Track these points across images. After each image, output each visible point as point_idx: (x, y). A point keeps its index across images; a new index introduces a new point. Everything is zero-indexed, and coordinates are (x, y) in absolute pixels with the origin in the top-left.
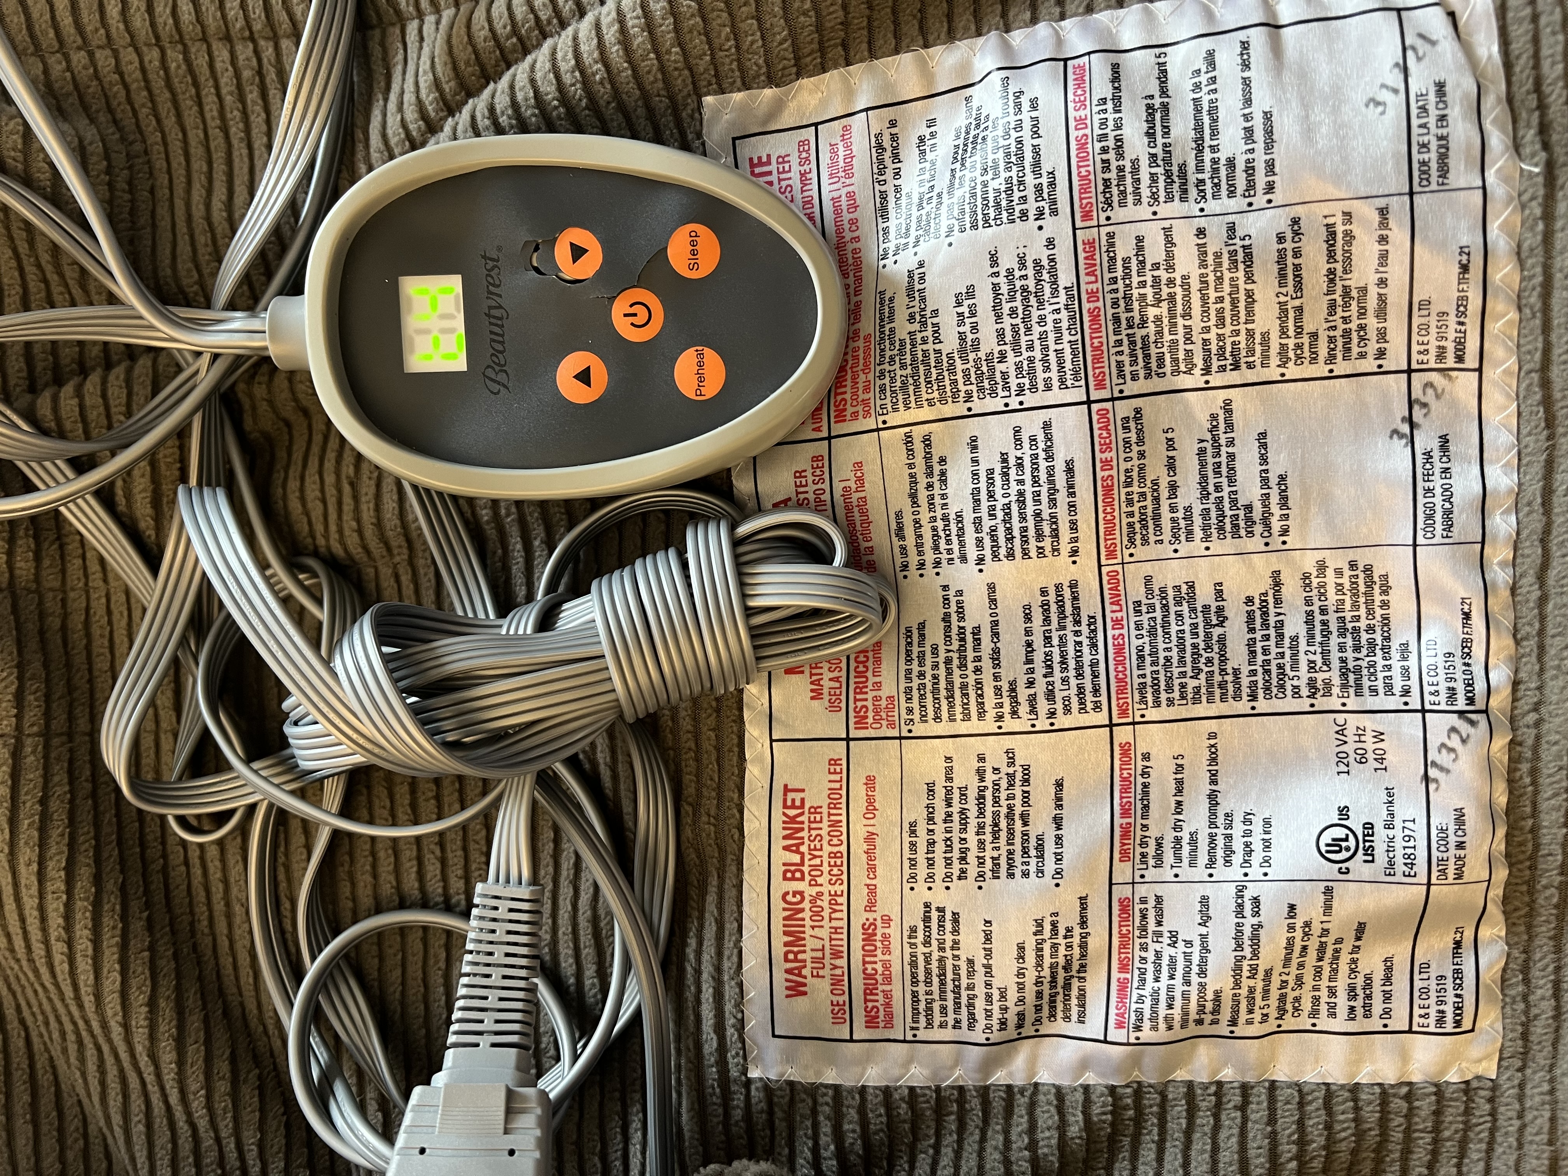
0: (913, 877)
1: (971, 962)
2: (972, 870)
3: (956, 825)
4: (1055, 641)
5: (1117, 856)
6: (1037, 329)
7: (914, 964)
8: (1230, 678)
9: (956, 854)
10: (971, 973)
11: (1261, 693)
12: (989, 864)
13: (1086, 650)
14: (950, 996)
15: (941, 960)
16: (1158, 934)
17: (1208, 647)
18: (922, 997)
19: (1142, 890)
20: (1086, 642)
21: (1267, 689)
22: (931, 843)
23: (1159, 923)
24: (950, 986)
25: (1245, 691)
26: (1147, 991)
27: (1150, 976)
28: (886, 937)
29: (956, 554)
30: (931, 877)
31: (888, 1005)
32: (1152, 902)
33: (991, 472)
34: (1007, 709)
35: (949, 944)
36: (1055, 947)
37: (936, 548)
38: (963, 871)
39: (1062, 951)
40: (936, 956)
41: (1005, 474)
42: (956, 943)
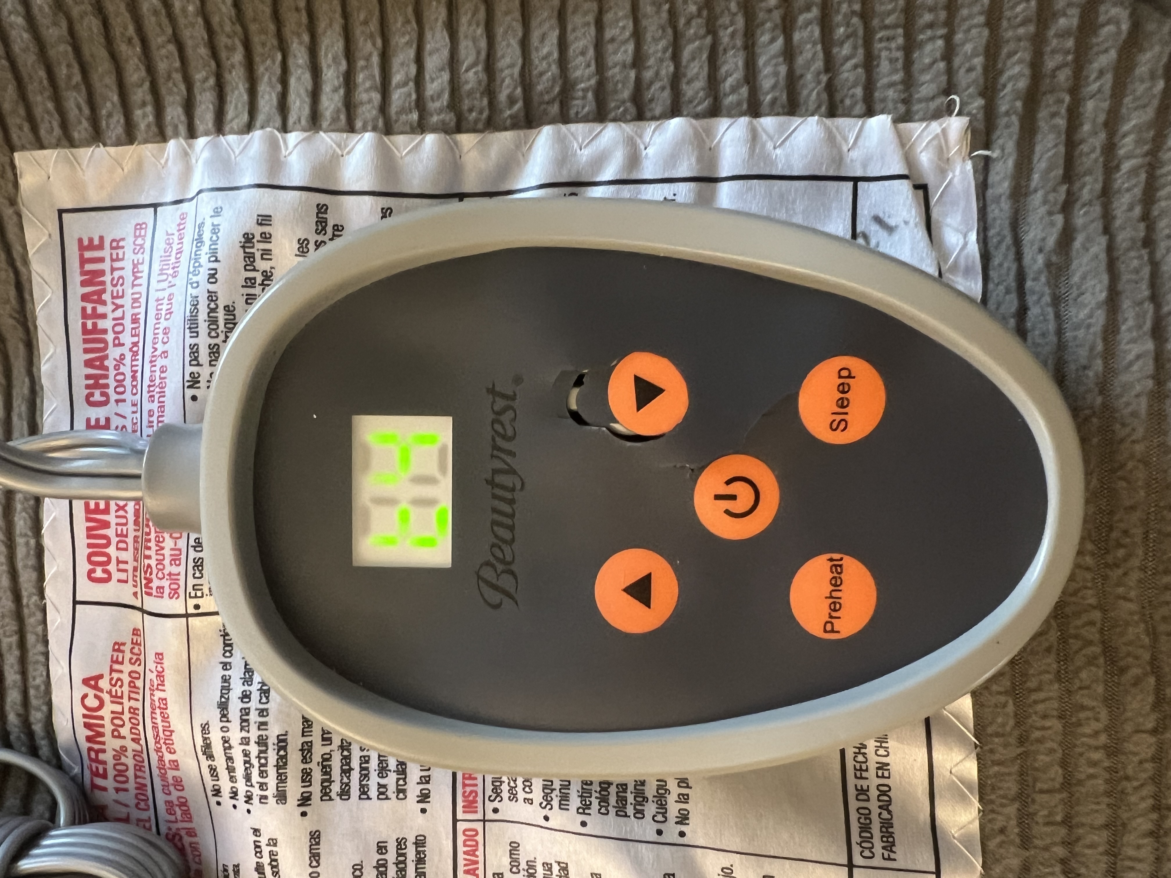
37: (248, 778)
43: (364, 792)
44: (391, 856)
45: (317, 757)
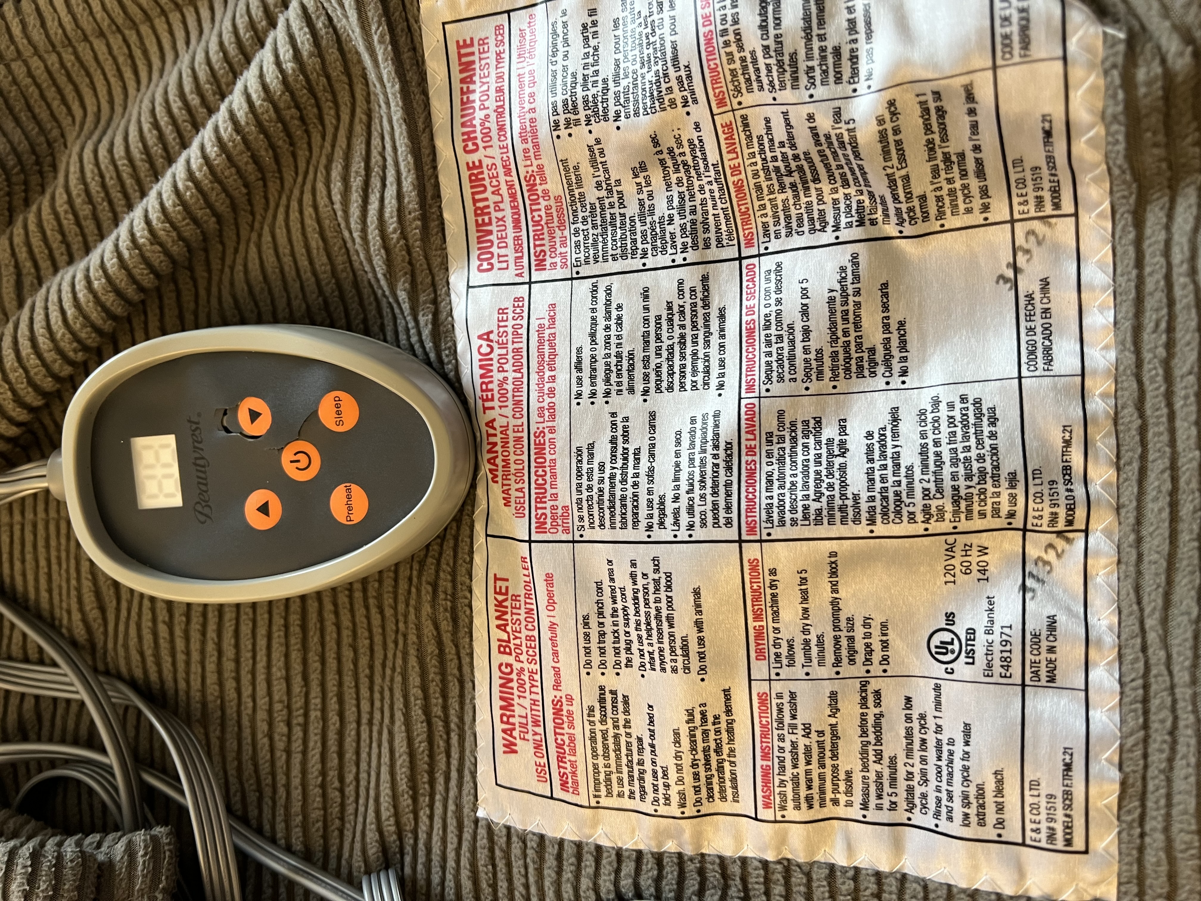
0: (588, 663)
1: (640, 740)
2: (636, 661)
3: (621, 620)
4: (697, 463)
5: (753, 654)
6: (699, 196)
7: (593, 739)
8: (849, 503)
9: (622, 645)
10: (641, 750)
11: (879, 518)
12: (647, 656)
13: (722, 472)
14: (625, 769)
15: (616, 736)
16: (793, 727)
17: (830, 474)
18: (602, 770)
19: (777, 687)
20: (722, 464)
21: (885, 514)
22: (602, 634)
23: (794, 717)
24: (624, 760)
25: (864, 515)
26: (788, 776)
27: (788, 764)
28: (570, 714)
29: (625, 386)
30: (603, 664)
31: (574, 773)
32: (787, 698)
33: (659, 318)
34: (656, 520)
35: (621, 723)
36: (705, 733)
37: (607, 380)
38: (629, 660)
39: (712, 736)
40: (611, 733)
41: (670, 320)
42: (627, 721)
43: (682, 387)
44: (699, 425)
45: (652, 366)
